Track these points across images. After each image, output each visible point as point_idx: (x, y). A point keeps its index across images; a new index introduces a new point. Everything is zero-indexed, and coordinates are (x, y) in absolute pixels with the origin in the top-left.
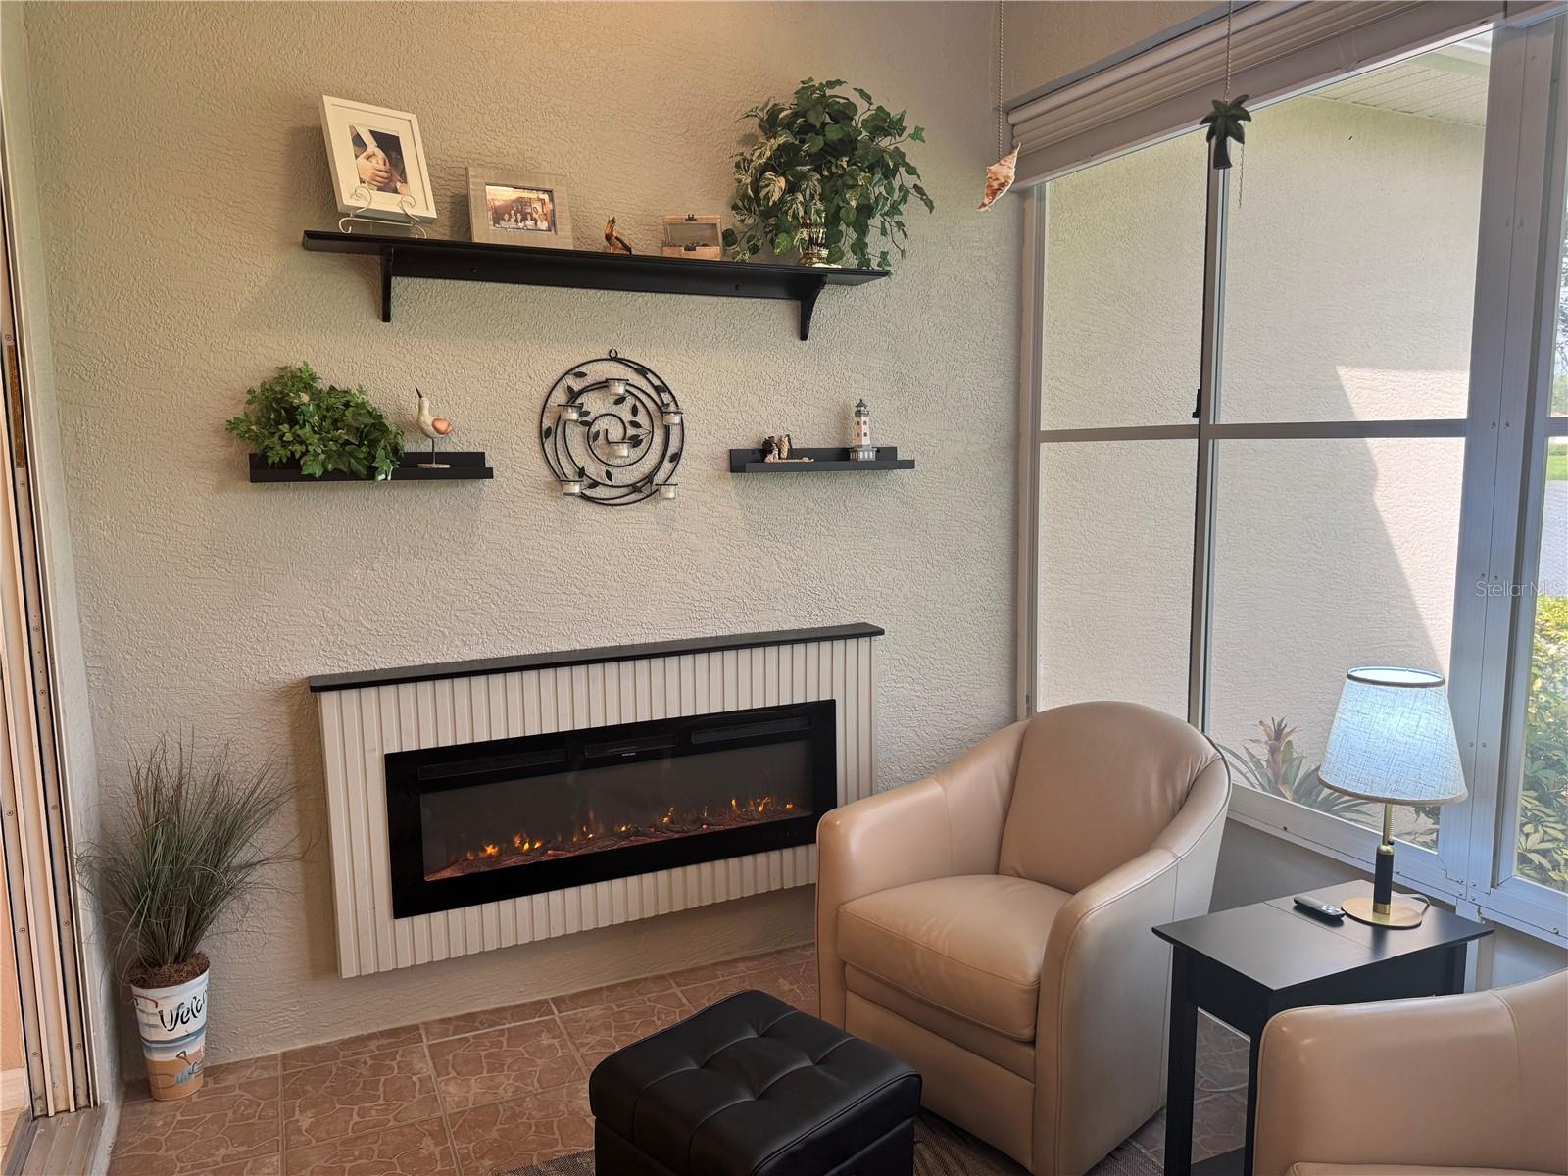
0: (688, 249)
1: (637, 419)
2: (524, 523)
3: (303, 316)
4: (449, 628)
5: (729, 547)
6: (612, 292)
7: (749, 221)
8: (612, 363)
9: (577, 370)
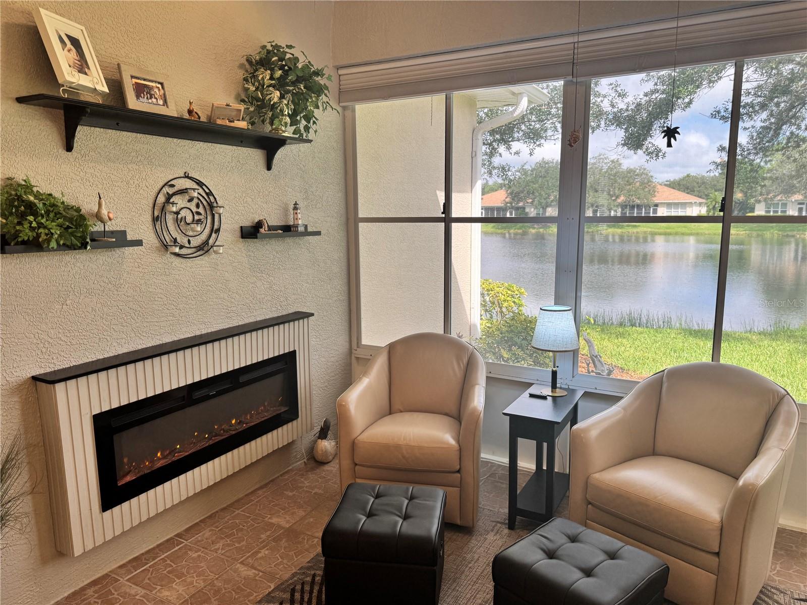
0: (230, 121)
1: (199, 210)
2: (146, 271)
3: (18, 145)
4: (110, 336)
5: (242, 278)
6: (185, 140)
7: (252, 109)
8: (186, 179)
9: (170, 183)
